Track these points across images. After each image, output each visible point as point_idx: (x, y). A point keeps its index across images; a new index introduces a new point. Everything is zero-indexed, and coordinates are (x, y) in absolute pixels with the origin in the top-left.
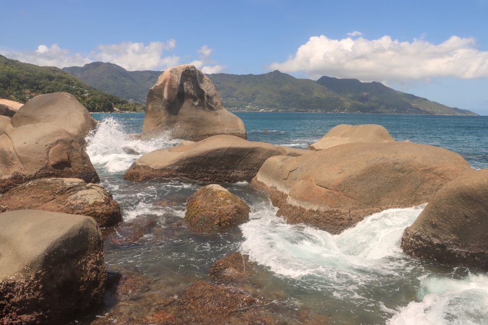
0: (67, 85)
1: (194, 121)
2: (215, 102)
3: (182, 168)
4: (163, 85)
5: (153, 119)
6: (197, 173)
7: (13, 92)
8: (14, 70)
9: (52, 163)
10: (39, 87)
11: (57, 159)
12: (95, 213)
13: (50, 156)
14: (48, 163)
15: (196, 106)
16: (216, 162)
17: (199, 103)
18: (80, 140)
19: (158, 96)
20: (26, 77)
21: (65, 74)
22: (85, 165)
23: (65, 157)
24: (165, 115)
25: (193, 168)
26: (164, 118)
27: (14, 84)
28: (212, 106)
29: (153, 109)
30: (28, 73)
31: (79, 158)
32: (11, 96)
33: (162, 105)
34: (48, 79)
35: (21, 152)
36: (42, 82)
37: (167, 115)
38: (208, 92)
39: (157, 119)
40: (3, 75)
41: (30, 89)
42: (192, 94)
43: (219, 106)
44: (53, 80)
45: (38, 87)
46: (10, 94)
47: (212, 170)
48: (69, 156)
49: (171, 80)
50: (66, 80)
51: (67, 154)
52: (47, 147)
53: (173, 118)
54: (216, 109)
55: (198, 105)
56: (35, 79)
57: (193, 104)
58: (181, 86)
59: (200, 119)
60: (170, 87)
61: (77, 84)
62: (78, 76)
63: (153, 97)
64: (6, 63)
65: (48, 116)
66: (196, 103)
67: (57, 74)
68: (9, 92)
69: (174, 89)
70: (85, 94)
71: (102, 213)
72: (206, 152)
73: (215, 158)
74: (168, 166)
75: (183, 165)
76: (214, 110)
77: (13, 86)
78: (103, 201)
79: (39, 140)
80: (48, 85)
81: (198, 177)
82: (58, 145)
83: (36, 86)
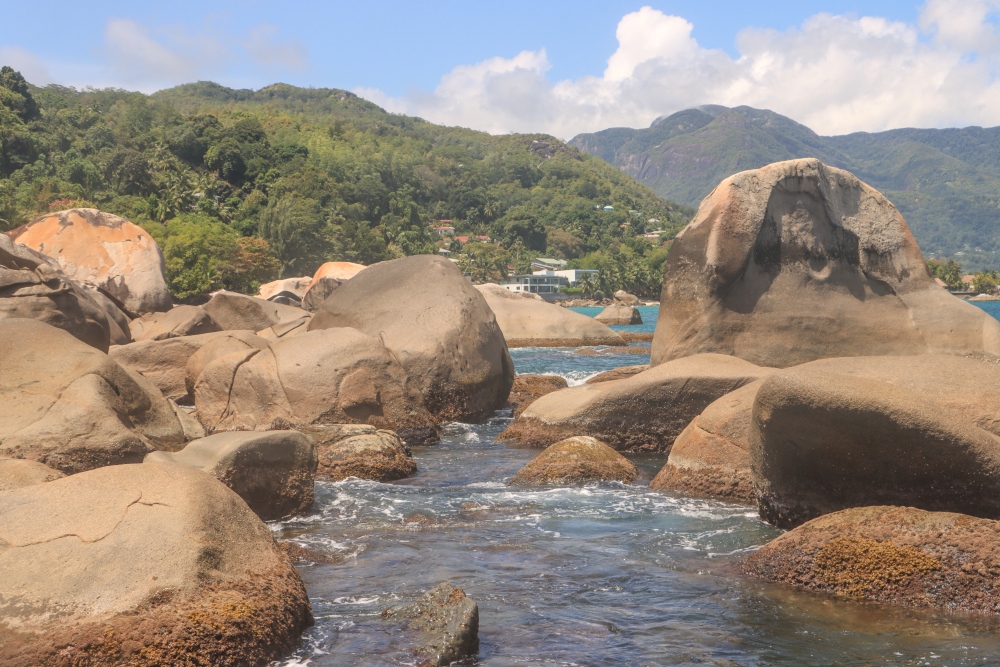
0: (583, 200)
1: (808, 328)
2: (898, 269)
3: (598, 423)
4: (707, 225)
5: (676, 322)
6: (628, 434)
7: (398, 233)
8: (402, 156)
9: (344, 404)
10: (486, 210)
11: (355, 398)
12: (362, 465)
13: (341, 391)
14: (336, 405)
15: (820, 283)
16: (666, 411)
17: (833, 273)
18: (439, 368)
19: (691, 256)
20: (442, 179)
21: (579, 158)
22: (412, 413)
23: (370, 393)
24: (708, 309)
25: (620, 423)
26: (705, 319)
27: (400, 205)
28: (887, 279)
29: (677, 294)
30: (451, 162)
31: (399, 397)
32: (392, 247)
33: (702, 282)
34: (517, 182)
35: (290, 381)
36: (495, 193)
37: (716, 309)
38: (874, 236)
39: (686, 322)
40: (369, 173)
41: (455, 221)
42: (809, 246)
43: (916, 280)
44: (536, 182)
45: (481, 211)
46: (388, 241)
47: (659, 427)
48: (378, 393)
49: (732, 210)
50: (580, 182)
51: (376, 387)
52: (338, 373)
53: (733, 318)
54: (903, 291)
55: (829, 280)
56: (474, 185)
57: (809, 278)
58: (769, 223)
59: (832, 321)
60: (727, 232)
61: (622, 197)
62: (628, 165)
63: (679, 260)
64: (382, 132)
65: (382, 313)
66: (823, 275)
67: (552, 161)
68: (384, 232)
69: (742, 237)
70: (650, 231)
71: (373, 467)
72: (643, 387)
73: (662, 402)
74: (573, 418)
75: (601, 415)
76: (894, 293)
77: (398, 211)
78: (379, 449)
79: (323, 360)
80: (516, 203)
81: (630, 441)
82: (359, 370)
83: (476, 209)
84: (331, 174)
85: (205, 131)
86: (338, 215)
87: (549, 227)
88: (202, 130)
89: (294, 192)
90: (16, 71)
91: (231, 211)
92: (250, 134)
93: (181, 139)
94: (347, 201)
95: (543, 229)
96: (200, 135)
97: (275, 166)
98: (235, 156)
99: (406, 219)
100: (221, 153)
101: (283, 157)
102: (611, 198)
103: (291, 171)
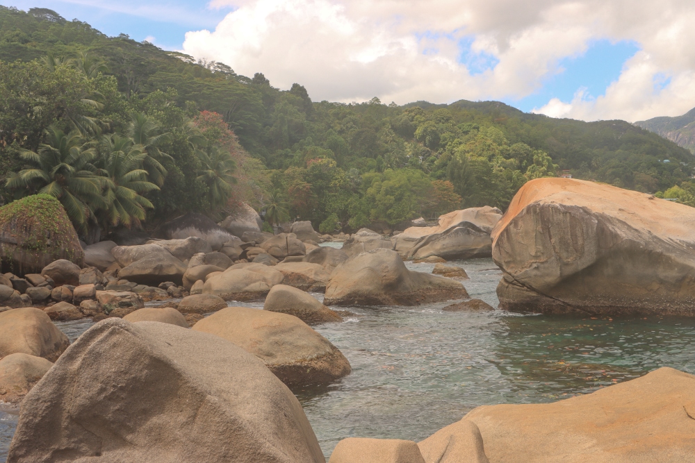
0: (649, 157)
8: (537, 131)
10: (593, 163)
20: (562, 145)
21: (642, 133)
34: (606, 147)
41: (572, 170)
44: (618, 147)
45: (590, 163)
50: (646, 146)
61: (674, 155)
83: (586, 163)
84: (494, 141)
85: (415, 117)
86: (499, 167)
87: (635, 172)
88: (413, 117)
89: (471, 153)
90: (301, 85)
91: (430, 165)
92: (443, 119)
93: (400, 123)
94: (505, 158)
95: (632, 173)
96: (412, 121)
97: (459, 138)
98: (433, 132)
99: (544, 168)
100: (425, 131)
101: (464, 132)
102: (667, 155)
103: (468, 140)
